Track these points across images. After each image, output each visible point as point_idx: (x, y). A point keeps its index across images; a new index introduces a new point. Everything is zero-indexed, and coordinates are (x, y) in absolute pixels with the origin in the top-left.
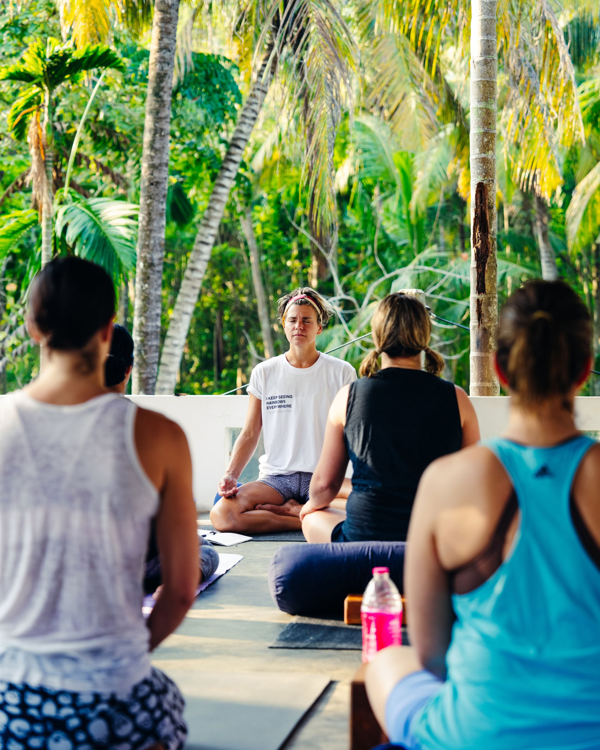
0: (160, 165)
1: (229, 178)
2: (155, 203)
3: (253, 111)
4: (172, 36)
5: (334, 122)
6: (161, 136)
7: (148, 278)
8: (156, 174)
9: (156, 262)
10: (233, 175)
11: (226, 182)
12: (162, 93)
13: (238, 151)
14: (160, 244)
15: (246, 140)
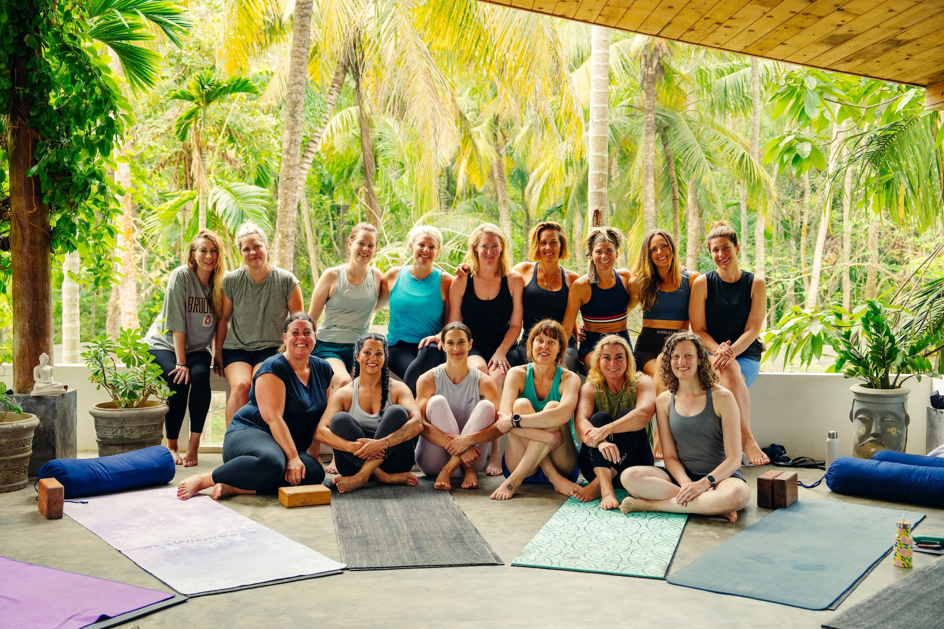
0: (294, 165)
1: (308, 163)
2: (290, 193)
3: (325, 117)
4: (303, 75)
5: (436, 143)
6: (295, 145)
7: (285, 245)
8: (291, 172)
9: (290, 234)
10: (311, 161)
11: (306, 166)
12: (296, 115)
13: (314, 144)
14: (293, 221)
15: (320, 138)
